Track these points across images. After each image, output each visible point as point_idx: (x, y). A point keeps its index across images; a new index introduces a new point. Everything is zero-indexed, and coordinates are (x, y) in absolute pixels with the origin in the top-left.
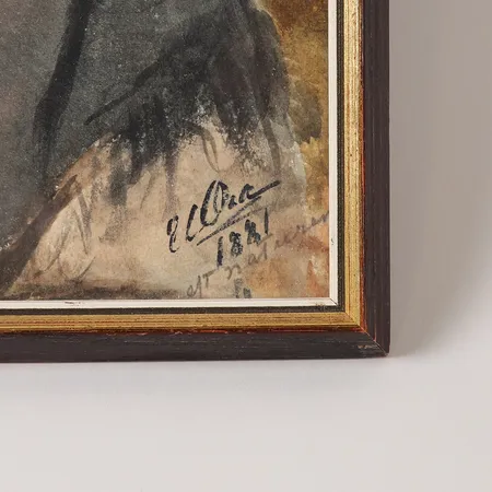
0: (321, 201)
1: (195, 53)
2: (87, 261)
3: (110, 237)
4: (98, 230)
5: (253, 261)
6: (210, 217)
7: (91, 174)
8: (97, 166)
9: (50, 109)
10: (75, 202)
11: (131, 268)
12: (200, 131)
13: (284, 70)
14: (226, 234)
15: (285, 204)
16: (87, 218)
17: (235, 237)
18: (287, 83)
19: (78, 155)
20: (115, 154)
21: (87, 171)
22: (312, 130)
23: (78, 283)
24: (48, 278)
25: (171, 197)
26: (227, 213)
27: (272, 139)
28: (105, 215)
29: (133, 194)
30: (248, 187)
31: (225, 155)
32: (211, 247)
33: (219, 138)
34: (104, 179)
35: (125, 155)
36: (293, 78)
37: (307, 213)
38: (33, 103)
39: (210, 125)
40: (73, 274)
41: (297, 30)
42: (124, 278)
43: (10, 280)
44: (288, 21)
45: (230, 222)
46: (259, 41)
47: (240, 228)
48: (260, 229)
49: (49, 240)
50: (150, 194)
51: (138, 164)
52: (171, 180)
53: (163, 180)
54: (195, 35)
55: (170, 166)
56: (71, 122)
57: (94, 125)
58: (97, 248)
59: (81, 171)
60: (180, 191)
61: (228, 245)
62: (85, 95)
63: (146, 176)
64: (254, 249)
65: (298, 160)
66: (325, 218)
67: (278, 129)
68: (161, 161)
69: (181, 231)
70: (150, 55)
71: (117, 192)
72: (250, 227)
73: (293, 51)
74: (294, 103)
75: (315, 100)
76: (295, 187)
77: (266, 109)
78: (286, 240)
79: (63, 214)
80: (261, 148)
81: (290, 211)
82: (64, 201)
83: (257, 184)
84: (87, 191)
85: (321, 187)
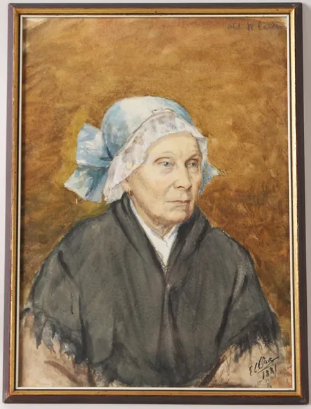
0: (290, 362)
1: (256, 323)
2: (229, 377)
3: (235, 371)
4: (231, 369)
5: (272, 378)
6: (261, 366)
7: (230, 355)
8: (231, 353)
9: (219, 338)
10: (225, 362)
11: (240, 379)
12: (258, 343)
13: (279, 328)
14: (265, 371)
15: (279, 363)
16: (229, 366)
17: (267, 372)
18: (280, 331)
19: (226, 350)
20: (236, 349)
21: (229, 354)
22: (287, 343)
23: (226, 383)
24: (218, 382)
25: (250, 360)
26: (265, 365)
27: (277, 346)
28: (233, 365)
29: (240, 360)
30: (270, 359)
31: (265, 350)
32: (261, 374)
33: (263, 345)
34: (233, 356)
35: (238, 350)
36: (282, 330)
37: (286, 365)
38: (214, 336)
39: (261, 342)
40: (225, 380)
41: (282, 317)
42: (238, 382)
43: (208, 383)
44: (280, 316)
45: (266, 368)
47: (268, 369)
48: (274, 369)
49: (219, 372)
50: (245, 360)
51: (242, 352)
52: (250, 356)
53: (248, 357)
54: (257, 318)
55: (250, 352)
56: (224, 341)
57: (231, 342)
59: (227, 354)
60: (253, 359)
61: (266, 374)
62: (228, 333)
63: (244, 355)
64: (272, 375)
65: (283, 351)
66: (291, 367)
67: (278, 343)
68: (247, 352)
69: (253, 369)
70: (245, 323)
71: (236, 359)
72: (271, 369)
73: (282, 323)
74: (282, 336)
75: (288, 336)
76: (283, 358)
77: (275, 338)
78: (281, 373)
79: (222, 365)
80: (274, 348)
81: (282, 365)
82: (223, 361)
83: (273, 357)
84: (228, 359)
85: (289, 359)
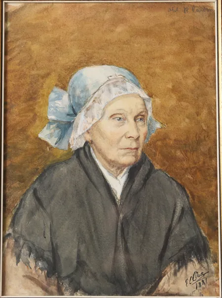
0: (218, 276)
1: (191, 245)
2: (169, 288)
3: (174, 283)
4: (171, 282)
5: (203, 288)
6: (194, 279)
7: (170, 270)
8: (171, 268)
9: (161, 257)
10: (166, 275)
11: (178, 289)
12: (192, 261)
13: (210, 248)
14: (198, 283)
15: (210, 276)
16: (169, 279)
17: (200, 283)
18: (210, 251)
19: (167, 266)
20: (175, 265)
21: (169, 269)
22: (216, 261)
23: (167, 292)
24: (161, 292)
25: (186, 275)
26: (198, 278)
27: (207, 263)
28: (173, 278)
29: (178, 274)
30: (202, 273)
31: (197, 266)
32: (195, 285)
33: (196, 262)
34: (172, 271)
35: (177, 266)
36: (211, 250)
37: (215, 278)
38: (158, 255)
39: (194, 260)
40: (166, 291)
41: (212, 240)
42: (176, 292)
44: (210, 239)
45: (199, 280)
46: (204, 242)
47: (201, 281)
48: (205, 282)
49: (161, 284)
50: (182, 274)
51: (179, 268)
52: (186, 271)
53: (185, 271)
54: (191, 241)
55: (186, 268)
56: (165, 259)
57: (170, 260)
58: (171, 285)
59: (168, 269)
60: (188, 273)
61: (198, 285)
62: (168, 254)
63: (181, 271)
64: (204, 286)
65: (213, 267)
66: (218, 279)
67: (208, 261)
68: (184, 267)
69: (188, 282)
70: (182, 245)
71: (175, 274)
72: (203, 281)
73: (211, 245)
74: (212, 255)
75: (216, 255)
76: (212, 273)
77: (206, 257)
78: (211, 284)
79: (164, 278)
80: (205, 265)
81: (211, 278)
82: (165, 275)
83: (204, 272)
84: (169, 274)
85: (217, 273)
